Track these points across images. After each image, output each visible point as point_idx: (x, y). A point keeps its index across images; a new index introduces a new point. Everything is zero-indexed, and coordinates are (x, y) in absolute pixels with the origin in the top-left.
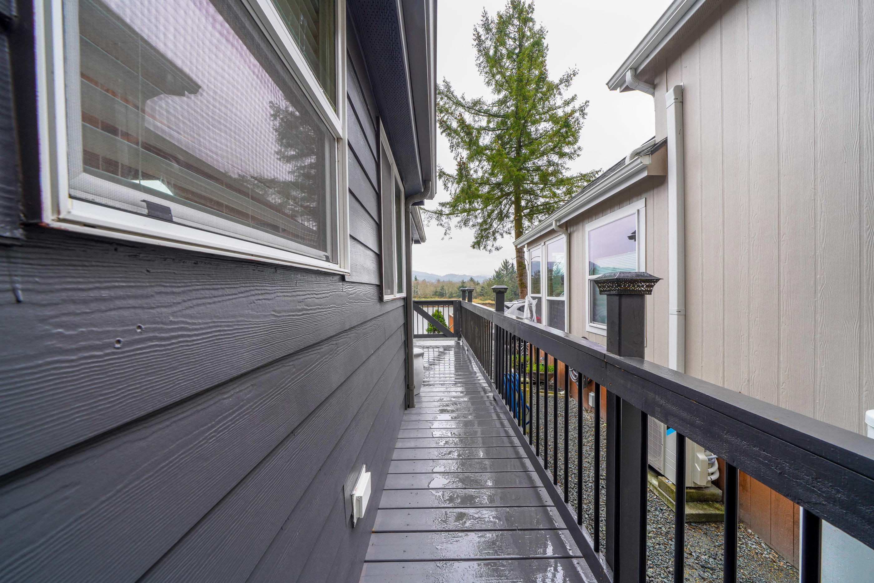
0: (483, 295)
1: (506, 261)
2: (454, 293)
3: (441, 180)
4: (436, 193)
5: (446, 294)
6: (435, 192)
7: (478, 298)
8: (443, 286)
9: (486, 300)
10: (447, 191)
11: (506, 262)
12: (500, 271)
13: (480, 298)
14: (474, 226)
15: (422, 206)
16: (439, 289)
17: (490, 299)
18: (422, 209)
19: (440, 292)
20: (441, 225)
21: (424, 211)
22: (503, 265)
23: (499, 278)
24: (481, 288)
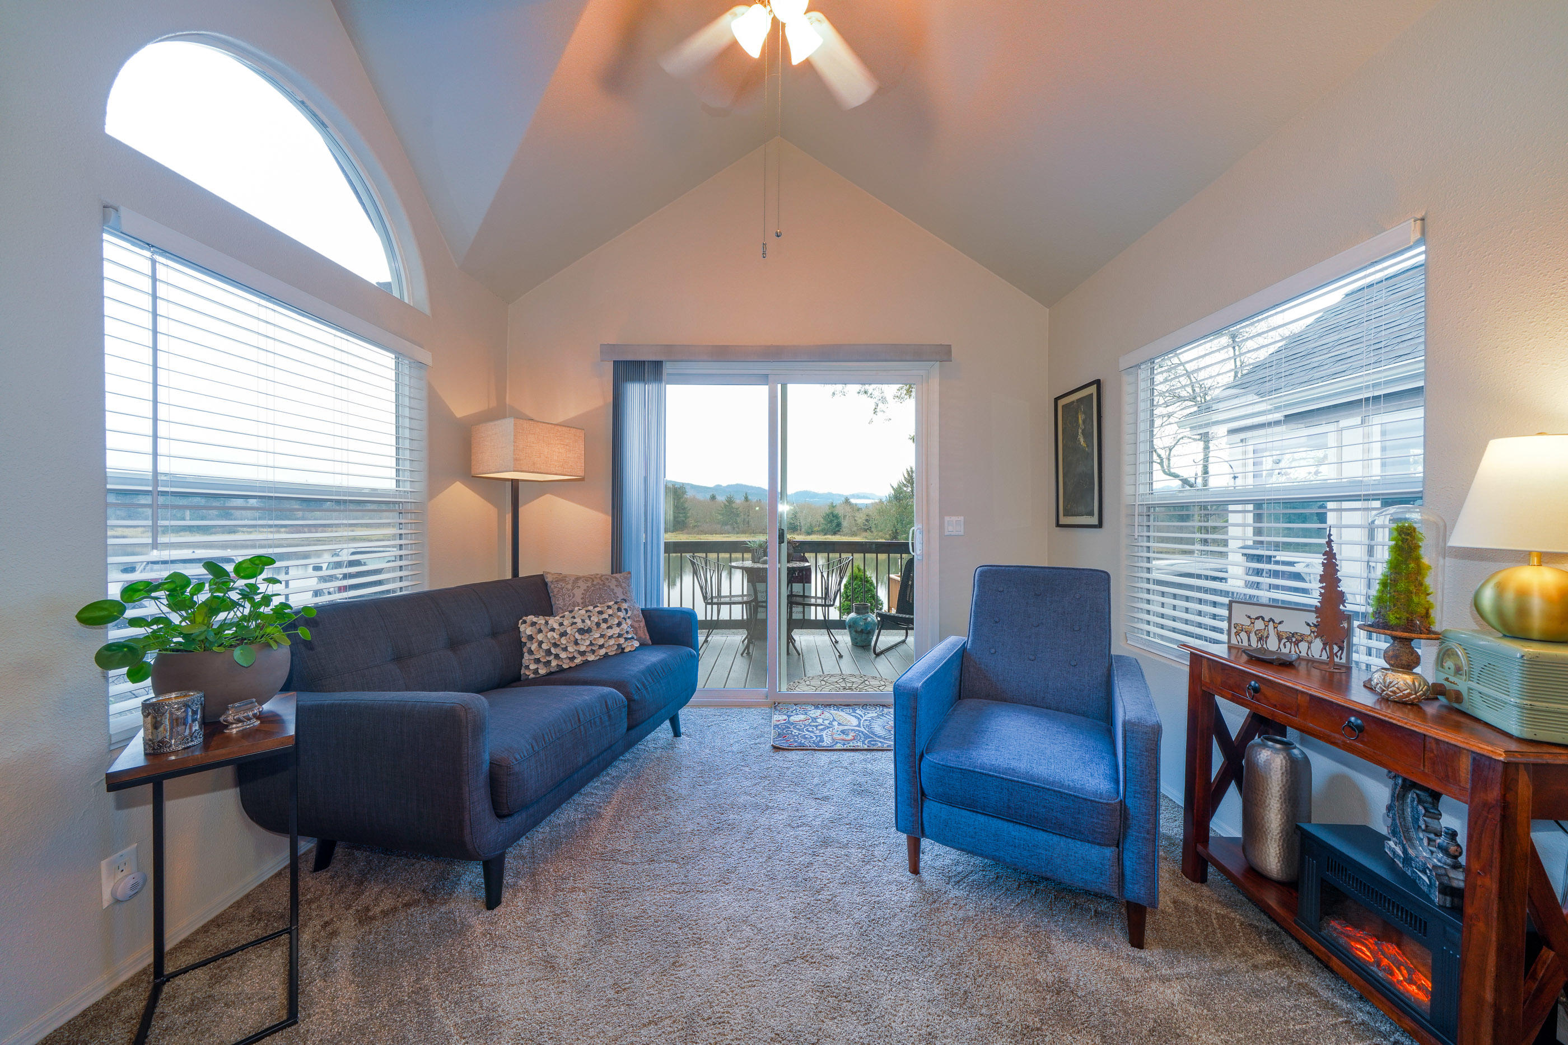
0: (868, 529)
2: (817, 525)
12: (900, 488)
22: (906, 476)
23: (900, 500)
24: (864, 517)
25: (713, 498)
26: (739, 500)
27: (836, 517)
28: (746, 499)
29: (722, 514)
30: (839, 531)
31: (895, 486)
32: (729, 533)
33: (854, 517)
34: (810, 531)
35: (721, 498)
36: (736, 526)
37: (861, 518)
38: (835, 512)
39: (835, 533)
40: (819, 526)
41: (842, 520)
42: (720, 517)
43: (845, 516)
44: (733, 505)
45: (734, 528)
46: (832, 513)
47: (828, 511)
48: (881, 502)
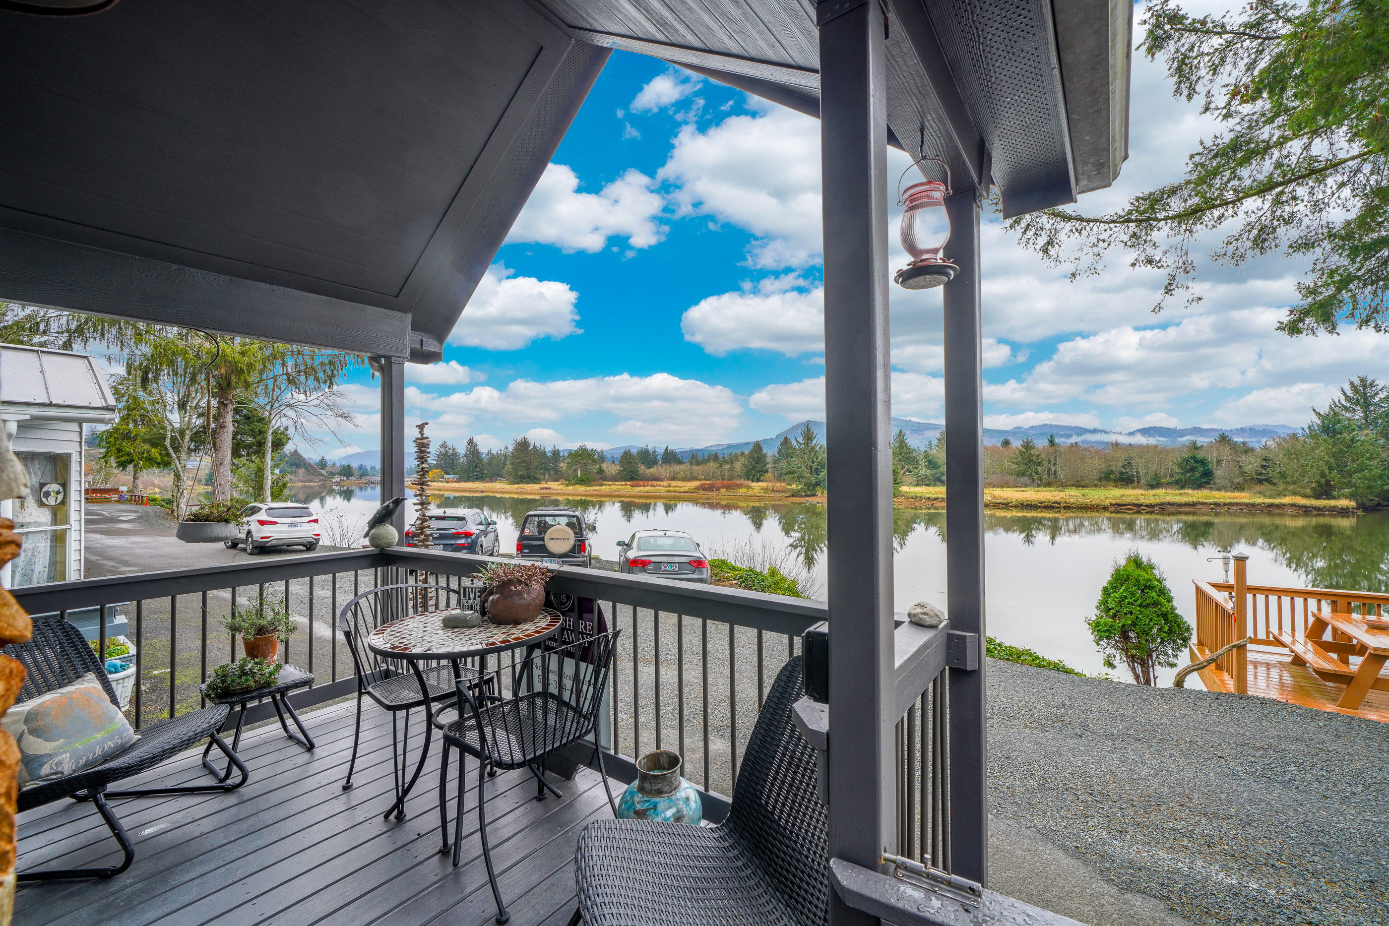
0: (1266, 480)
1: (1363, 380)
2: (1165, 476)
3: (1162, 56)
4: (1126, 157)
5: (1139, 477)
6: (1119, 154)
7: (1249, 488)
8: (1131, 458)
9: (1280, 494)
10: (1189, 97)
11: (1365, 386)
12: (1335, 414)
13: (1258, 488)
14: (1306, 244)
15: (1067, 208)
16: (1117, 467)
17: (1295, 493)
18: (1069, 218)
19: (1121, 473)
20: (1150, 261)
21: (1077, 224)
22: (1350, 393)
23: (1335, 433)
24: (1259, 462)
25: (1006, 443)
26: (1041, 444)
27: (1203, 462)
28: (1052, 442)
29: (1017, 464)
30: (1208, 483)
31: (1324, 410)
32: (1026, 486)
33: (1237, 462)
34: (1154, 483)
35: (1017, 444)
36: (1036, 477)
37: (1251, 465)
38: (1200, 455)
39: (1199, 486)
40: (1171, 476)
41: (1212, 466)
42: (1014, 467)
43: (1219, 462)
44: (1032, 452)
45: (1033, 480)
46: (1194, 457)
47: (1186, 454)
48: (1294, 436)
